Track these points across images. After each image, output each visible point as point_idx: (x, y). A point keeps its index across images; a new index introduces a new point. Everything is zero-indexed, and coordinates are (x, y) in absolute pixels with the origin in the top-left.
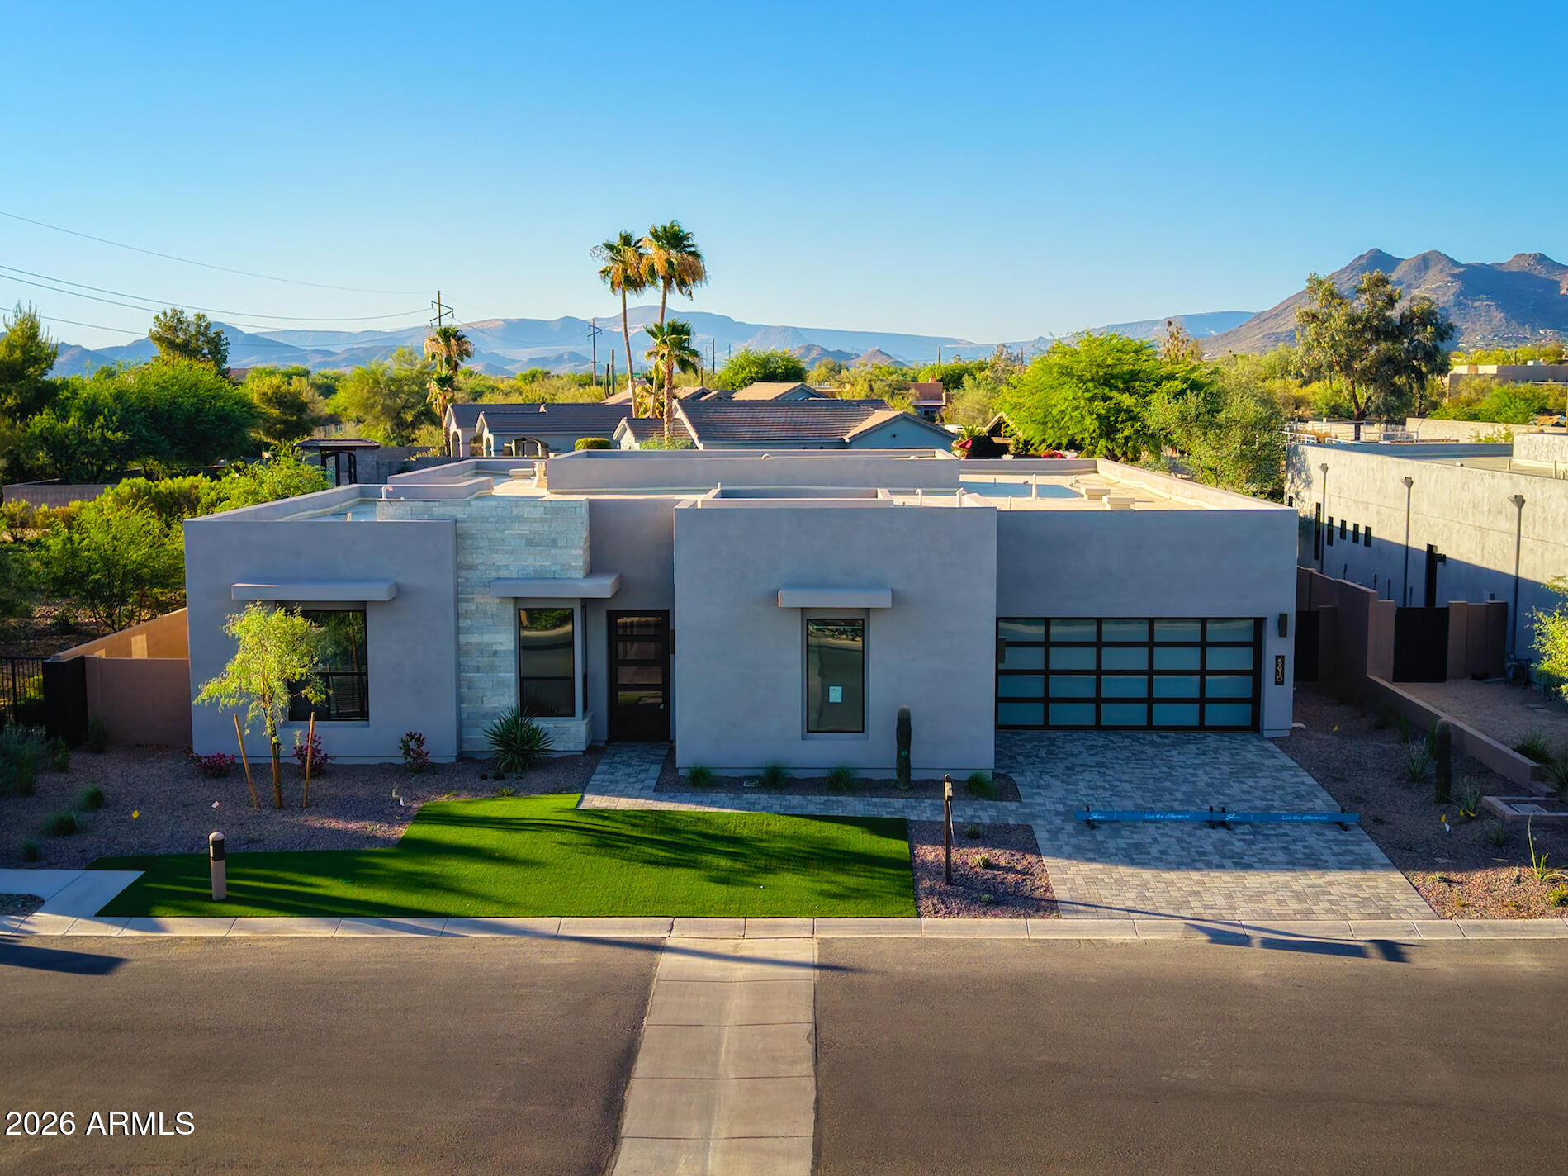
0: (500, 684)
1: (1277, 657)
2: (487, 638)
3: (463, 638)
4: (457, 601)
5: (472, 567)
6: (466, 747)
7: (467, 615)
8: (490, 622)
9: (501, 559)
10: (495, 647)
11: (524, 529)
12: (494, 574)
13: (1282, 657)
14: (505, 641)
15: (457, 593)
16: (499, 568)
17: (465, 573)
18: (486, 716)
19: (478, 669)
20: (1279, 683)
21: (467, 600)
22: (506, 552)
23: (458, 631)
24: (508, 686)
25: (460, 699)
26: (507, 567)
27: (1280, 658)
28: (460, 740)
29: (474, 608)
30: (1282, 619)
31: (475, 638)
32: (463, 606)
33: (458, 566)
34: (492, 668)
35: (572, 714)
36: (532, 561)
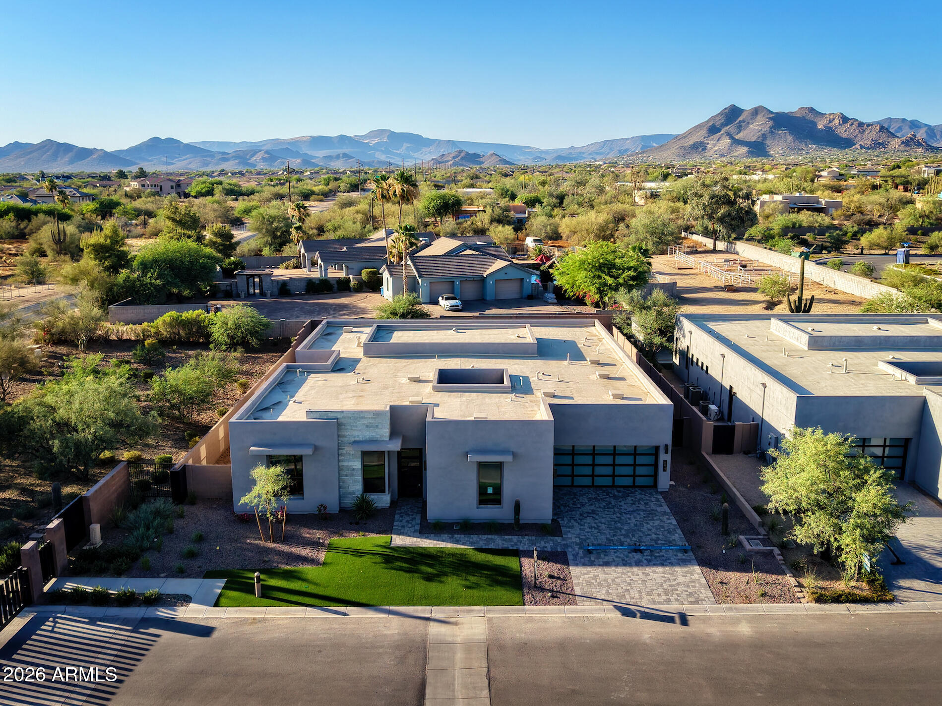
0: (356, 481)
1: (664, 461)
2: (350, 464)
3: (341, 464)
4: (339, 449)
5: (344, 436)
6: (343, 505)
7: (342, 455)
8: (351, 457)
9: (356, 433)
10: (354, 467)
11: (366, 422)
12: (353, 439)
13: (666, 461)
14: (357, 465)
15: (338, 446)
16: (355, 437)
17: (341, 439)
18: (350, 493)
19: (346, 476)
20: (665, 470)
21: (342, 449)
22: (357, 430)
23: (339, 461)
24: (359, 482)
25: (340, 487)
26: (358, 436)
27: (665, 462)
28: (340, 503)
29: (345, 452)
30: (666, 447)
31: (345, 464)
32: (341, 451)
33: (339, 436)
34: (352, 475)
35: (384, 491)
36: (368, 434)
